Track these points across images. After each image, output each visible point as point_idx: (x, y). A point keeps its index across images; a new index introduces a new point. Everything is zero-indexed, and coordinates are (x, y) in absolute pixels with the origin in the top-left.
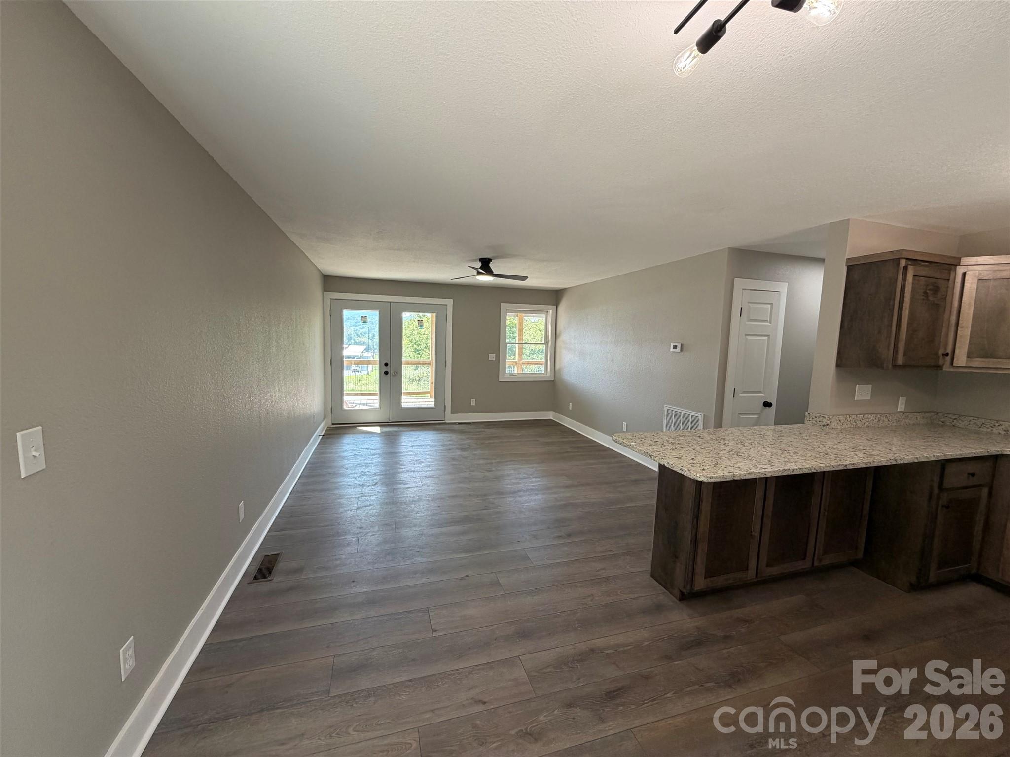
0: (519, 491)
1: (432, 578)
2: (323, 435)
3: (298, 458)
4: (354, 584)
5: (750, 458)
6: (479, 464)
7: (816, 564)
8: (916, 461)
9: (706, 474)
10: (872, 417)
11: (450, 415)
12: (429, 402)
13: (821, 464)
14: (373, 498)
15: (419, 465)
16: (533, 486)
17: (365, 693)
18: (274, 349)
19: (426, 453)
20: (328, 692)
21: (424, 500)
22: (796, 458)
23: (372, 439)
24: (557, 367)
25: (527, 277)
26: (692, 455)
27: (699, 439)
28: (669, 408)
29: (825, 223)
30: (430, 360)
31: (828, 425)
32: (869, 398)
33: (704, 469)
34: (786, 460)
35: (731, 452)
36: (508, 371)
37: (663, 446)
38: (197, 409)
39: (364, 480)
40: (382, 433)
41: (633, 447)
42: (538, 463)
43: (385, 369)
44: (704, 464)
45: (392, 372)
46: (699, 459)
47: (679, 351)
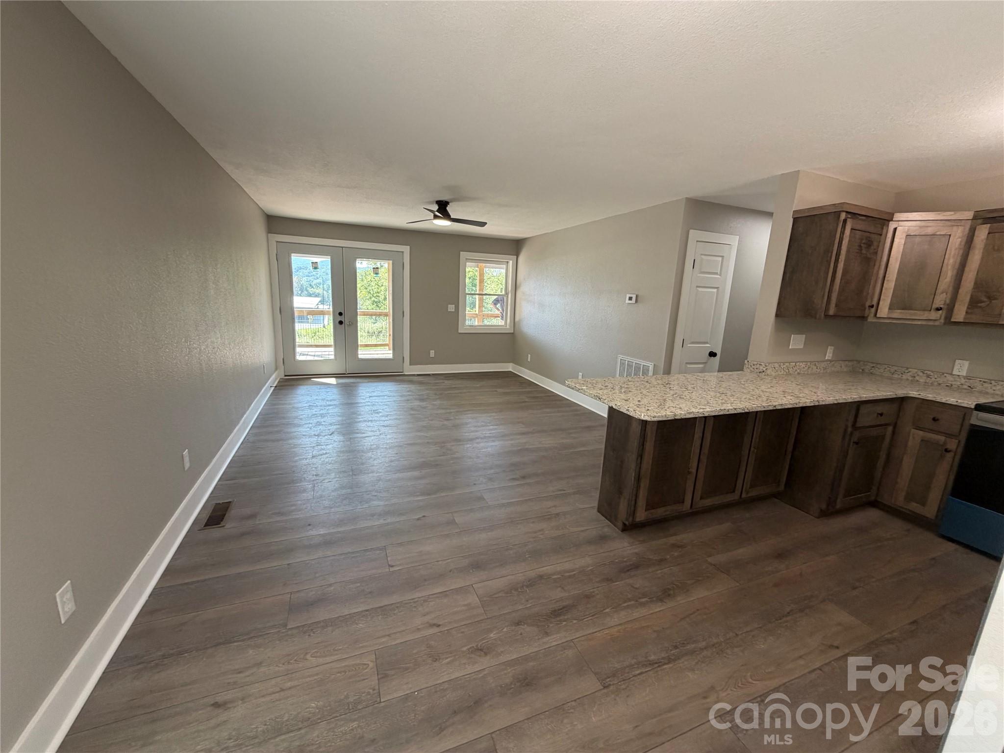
0: (477, 438)
1: (390, 520)
2: (276, 387)
3: (249, 408)
4: (310, 527)
5: (691, 400)
6: (437, 414)
7: (744, 496)
8: (836, 402)
9: (649, 413)
10: (803, 365)
11: (409, 366)
12: (386, 353)
13: (753, 404)
14: (330, 446)
15: (377, 415)
16: (490, 433)
17: (322, 624)
18: (212, 292)
19: (383, 403)
20: (286, 625)
21: (382, 448)
22: (732, 399)
23: (328, 390)
24: (517, 319)
25: (486, 223)
26: (638, 398)
27: (646, 384)
28: (622, 359)
29: (777, 174)
30: (388, 311)
31: (763, 372)
32: (802, 347)
33: (648, 410)
34: (723, 401)
35: (675, 395)
36: (468, 323)
37: (612, 390)
38: (124, 350)
39: (320, 430)
40: (338, 384)
41: (585, 391)
42: (496, 412)
43: (340, 318)
44: (649, 405)
45: (347, 322)
46: (645, 401)
47: (634, 302)
